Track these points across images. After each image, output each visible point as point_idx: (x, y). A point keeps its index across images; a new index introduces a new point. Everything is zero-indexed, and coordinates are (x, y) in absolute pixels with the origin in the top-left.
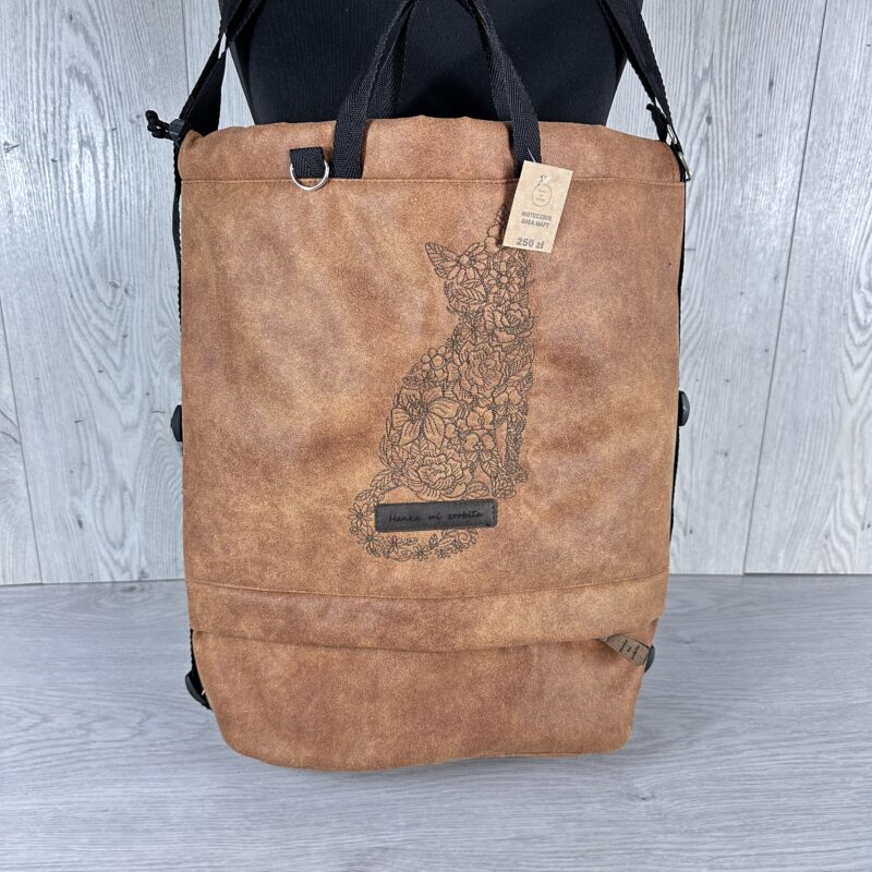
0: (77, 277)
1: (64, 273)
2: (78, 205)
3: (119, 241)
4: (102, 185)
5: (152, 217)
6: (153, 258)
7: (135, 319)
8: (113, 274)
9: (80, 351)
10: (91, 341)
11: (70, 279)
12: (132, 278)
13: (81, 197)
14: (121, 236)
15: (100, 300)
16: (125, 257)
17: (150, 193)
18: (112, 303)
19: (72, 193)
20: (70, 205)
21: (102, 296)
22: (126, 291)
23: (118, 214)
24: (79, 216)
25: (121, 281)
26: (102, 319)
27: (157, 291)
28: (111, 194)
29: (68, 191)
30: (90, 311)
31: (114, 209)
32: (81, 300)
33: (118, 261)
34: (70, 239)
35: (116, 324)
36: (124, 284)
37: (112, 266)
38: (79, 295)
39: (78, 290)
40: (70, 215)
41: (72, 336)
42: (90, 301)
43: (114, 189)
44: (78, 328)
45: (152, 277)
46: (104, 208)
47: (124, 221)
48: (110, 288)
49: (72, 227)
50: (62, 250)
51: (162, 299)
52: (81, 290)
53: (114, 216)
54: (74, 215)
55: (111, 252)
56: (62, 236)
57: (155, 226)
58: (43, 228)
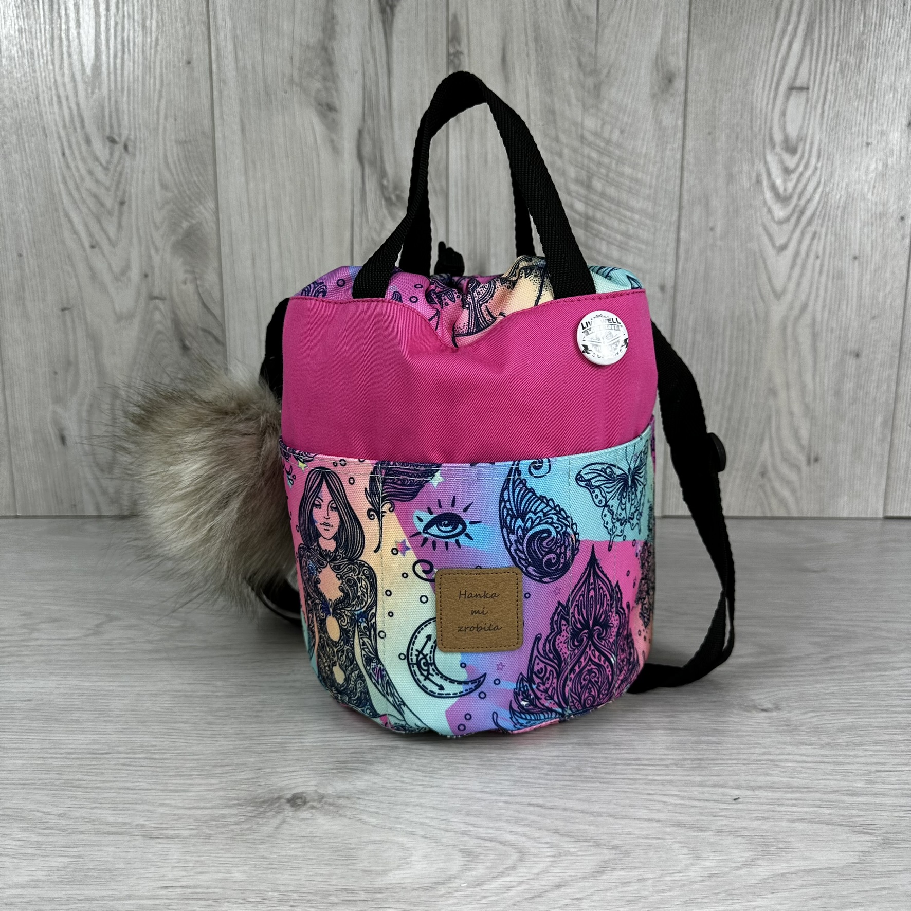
0: (71, 130)
1: (56, 125)
2: (75, 43)
3: (119, 87)
4: (103, 19)
5: (158, 57)
6: (158, 106)
7: (134, 183)
8: (111, 126)
9: (70, 221)
10: (85, 210)
11: (63, 133)
12: (132, 133)
13: (79, 34)
14: (122, 81)
15: (97, 159)
16: (126, 106)
17: (157, 30)
18: (109, 162)
19: (68, 29)
20: (65, 43)
21: (99, 153)
22: (126, 147)
23: (119, 55)
24: (75, 57)
25: (120, 135)
26: (97, 181)
27: (161, 147)
28: (112, 31)
29: (64, 27)
30: (84, 172)
31: (115, 47)
32: (75, 159)
33: (117, 110)
34: (64, 85)
35: (113, 189)
36: (123, 139)
37: (110, 117)
38: (73, 153)
39: (70, 147)
40: (65, 55)
41: (62, 203)
42: (84, 160)
43: (116, 24)
44: (70, 194)
45: (156, 129)
46: (104, 48)
47: (126, 63)
48: (108, 143)
49: (66, 71)
50: (55, 99)
51: (166, 157)
52: (75, 147)
53: (115, 56)
54: (70, 55)
55: (110, 99)
56: (55, 81)
57: (161, 68)
58: (34, 71)
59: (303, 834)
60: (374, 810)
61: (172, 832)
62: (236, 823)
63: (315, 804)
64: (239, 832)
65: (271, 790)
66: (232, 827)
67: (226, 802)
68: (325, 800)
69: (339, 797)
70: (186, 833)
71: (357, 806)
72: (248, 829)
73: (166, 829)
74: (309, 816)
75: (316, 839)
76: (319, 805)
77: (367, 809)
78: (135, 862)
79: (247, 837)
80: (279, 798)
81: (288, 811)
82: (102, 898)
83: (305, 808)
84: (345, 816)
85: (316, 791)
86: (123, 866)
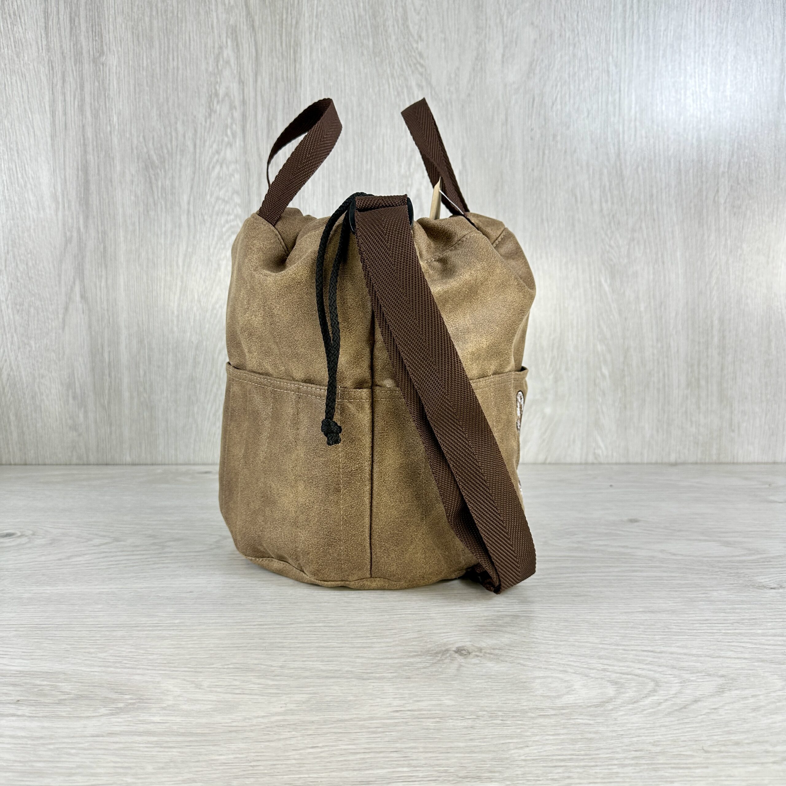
59: (481, 673)
60: (527, 657)
61: (378, 675)
62: (424, 668)
63: (477, 653)
64: (430, 673)
65: (438, 645)
66: (422, 670)
67: (407, 654)
68: (483, 651)
69: (494, 649)
70: (390, 675)
71: (511, 654)
72: (436, 671)
73: (372, 673)
74: (478, 662)
75: (493, 676)
76: (481, 655)
77: (520, 656)
78: (362, 696)
79: (439, 677)
80: (447, 650)
81: (460, 659)
82: (351, 720)
83: (471, 656)
84: (506, 661)
85: (473, 645)
86: (354, 699)
